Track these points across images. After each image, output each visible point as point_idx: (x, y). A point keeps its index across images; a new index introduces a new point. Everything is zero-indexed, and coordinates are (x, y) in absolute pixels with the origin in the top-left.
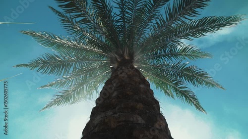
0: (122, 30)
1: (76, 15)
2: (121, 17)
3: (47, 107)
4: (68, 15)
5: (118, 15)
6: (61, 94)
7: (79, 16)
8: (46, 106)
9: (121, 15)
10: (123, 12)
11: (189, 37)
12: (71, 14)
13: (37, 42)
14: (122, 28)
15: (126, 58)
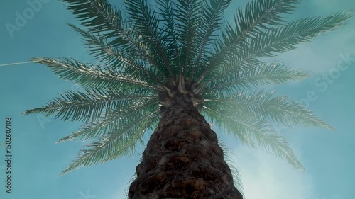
0: (172, 51)
1: (105, 35)
2: (169, 32)
3: (70, 169)
4: (96, 34)
5: (165, 31)
6: (91, 148)
7: (110, 35)
8: (68, 167)
9: (168, 30)
10: (170, 25)
11: (272, 52)
12: (100, 33)
14: (173, 47)
15: (182, 91)
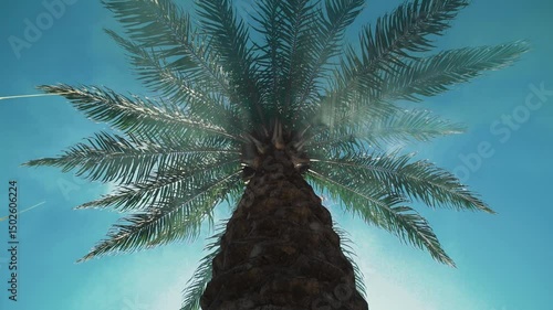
0: (268, 82)
1: (166, 51)
3: (95, 253)
4: (148, 49)
6: (131, 224)
7: (173, 52)
8: (93, 249)
11: (414, 94)
12: (156, 49)
13: (76, 109)
14: (270, 77)
